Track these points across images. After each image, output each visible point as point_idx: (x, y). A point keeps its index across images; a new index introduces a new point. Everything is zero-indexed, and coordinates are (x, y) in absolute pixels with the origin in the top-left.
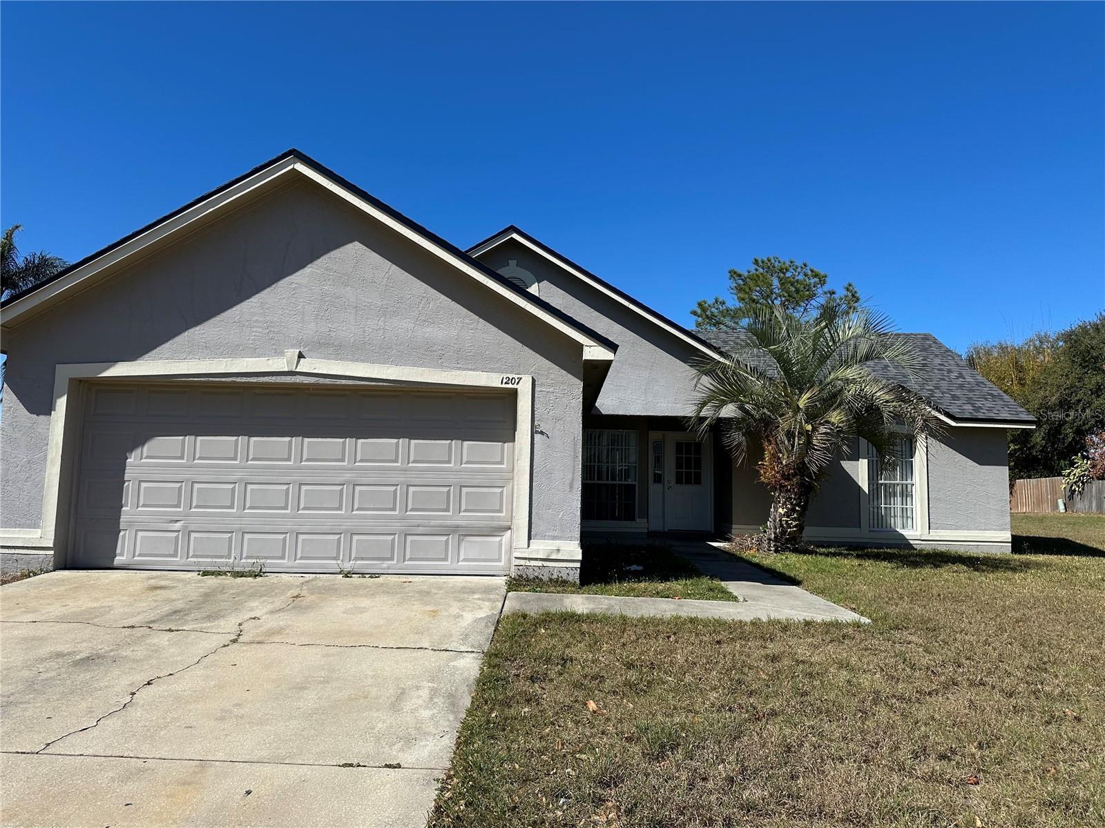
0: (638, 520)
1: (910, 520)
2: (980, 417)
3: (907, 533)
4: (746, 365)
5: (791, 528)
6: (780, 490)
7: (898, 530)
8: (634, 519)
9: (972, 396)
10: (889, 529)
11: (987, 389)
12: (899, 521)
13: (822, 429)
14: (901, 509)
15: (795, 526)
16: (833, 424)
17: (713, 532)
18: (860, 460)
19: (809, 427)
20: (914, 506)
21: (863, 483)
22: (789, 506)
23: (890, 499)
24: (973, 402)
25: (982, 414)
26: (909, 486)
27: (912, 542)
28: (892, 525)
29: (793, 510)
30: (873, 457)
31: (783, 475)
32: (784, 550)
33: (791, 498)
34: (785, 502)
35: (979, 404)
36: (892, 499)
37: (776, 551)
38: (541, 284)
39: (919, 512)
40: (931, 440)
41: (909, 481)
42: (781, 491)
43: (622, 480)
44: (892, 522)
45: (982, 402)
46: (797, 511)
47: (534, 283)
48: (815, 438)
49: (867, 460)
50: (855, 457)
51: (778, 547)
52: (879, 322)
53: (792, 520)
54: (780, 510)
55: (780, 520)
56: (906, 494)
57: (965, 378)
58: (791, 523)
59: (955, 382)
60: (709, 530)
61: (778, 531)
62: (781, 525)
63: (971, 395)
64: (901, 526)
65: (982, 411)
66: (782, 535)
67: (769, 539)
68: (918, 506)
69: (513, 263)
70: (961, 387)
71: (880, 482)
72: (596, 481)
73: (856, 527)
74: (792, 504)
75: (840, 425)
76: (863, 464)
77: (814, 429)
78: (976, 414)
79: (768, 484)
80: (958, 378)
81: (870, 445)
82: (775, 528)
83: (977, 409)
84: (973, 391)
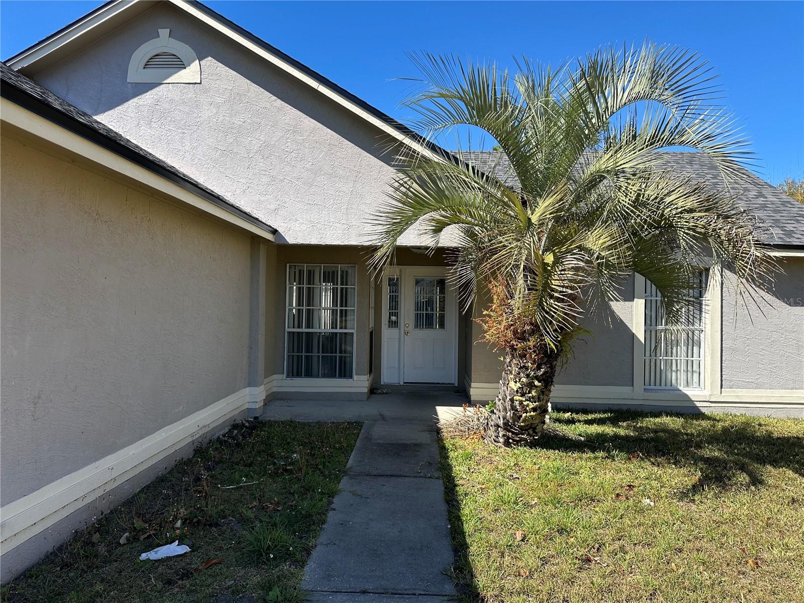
0: (355, 377)
1: (696, 376)
2: (795, 244)
3: (693, 393)
4: (467, 165)
5: (527, 413)
6: (513, 355)
7: (681, 388)
8: (351, 377)
9: (778, 218)
10: (668, 387)
11: (796, 209)
12: (682, 376)
13: (571, 261)
14: (685, 361)
15: (534, 409)
16: (589, 252)
17: (456, 385)
18: (635, 299)
19: (549, 258)
20: (702, 358)
21: (639, 330)
22: (524, 380)
23: (672, 349)
24: (782, 225)
25: (796, 240)
26: (696, 333)
27: (698, 404)
28: (674, 382)
29: (531, 386)
30: (651, 296)
31: (515, 332)
32: (517, 443)
33: (527, 369)
34: (519, 374)
35: (790, 227)
36: (675, 349)
37: (507, 444)
38: (203, 62)
39: (708, 366)
40: (727, 273)
41: (697, 326)
42: (513, 357)
43: (336, 328)
44: (674, 378)
45: (794, 225)
46: (536, 387)
47: (193, 61)
48: (556, 277)
49: (643, 301)
50: (629, 296)
51: (509, 438)
52: (676, 70)
53: (529, 400)
54: (512, 384)
55: (512, 400)
56: (693, 342)
57: (766, 198)
58: (528, 405)
59: (754, 202)
60: (453, 382)
61: (508, 414)
62: (513, 408)
63: (777, 216)
64: (685, 382)
65: (796, 236)
66: (514, 421)
67: (498, 426)
68: (708, 358)
69: (164, 33)
70: (763, 207)
71: (660, 327)
72: (304, 330)
73: (626, 385)
74: (528, 376)
75: (603, 254)
76: (639, 304)
77: (557, 261)
78: (788, 240)
79: (494, 345)
80: (757, 197)
81: (649, 282)
82: (505, 409)
83: (790, 234)
84: (779, 211)
